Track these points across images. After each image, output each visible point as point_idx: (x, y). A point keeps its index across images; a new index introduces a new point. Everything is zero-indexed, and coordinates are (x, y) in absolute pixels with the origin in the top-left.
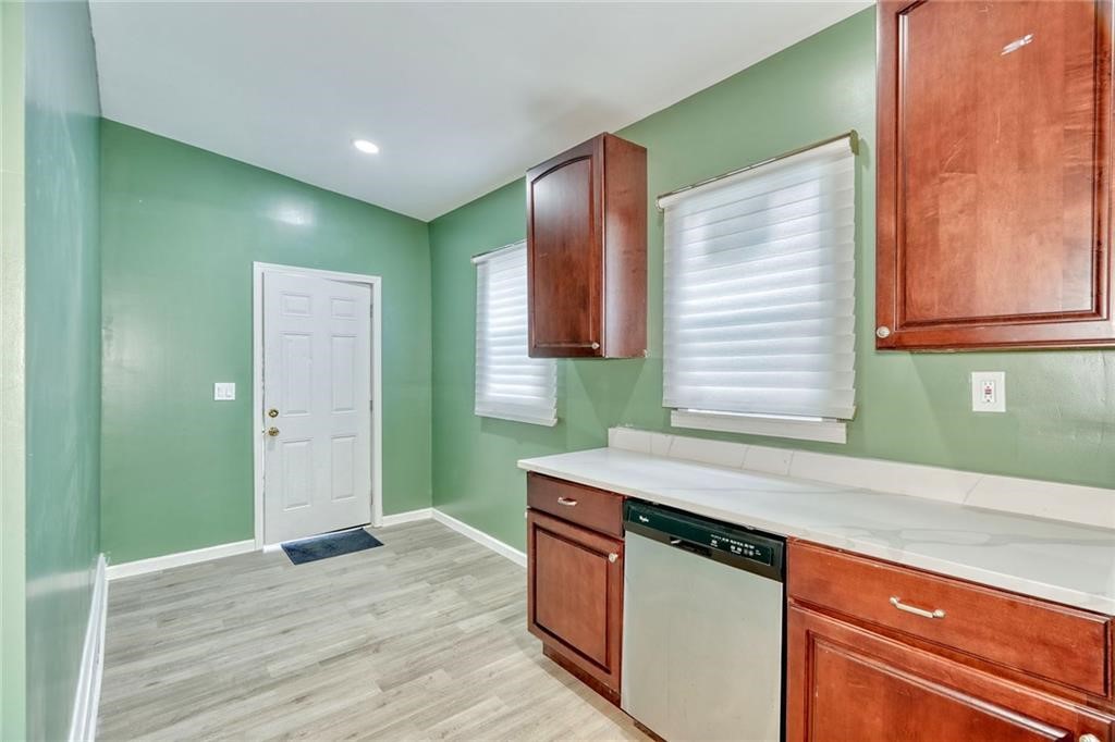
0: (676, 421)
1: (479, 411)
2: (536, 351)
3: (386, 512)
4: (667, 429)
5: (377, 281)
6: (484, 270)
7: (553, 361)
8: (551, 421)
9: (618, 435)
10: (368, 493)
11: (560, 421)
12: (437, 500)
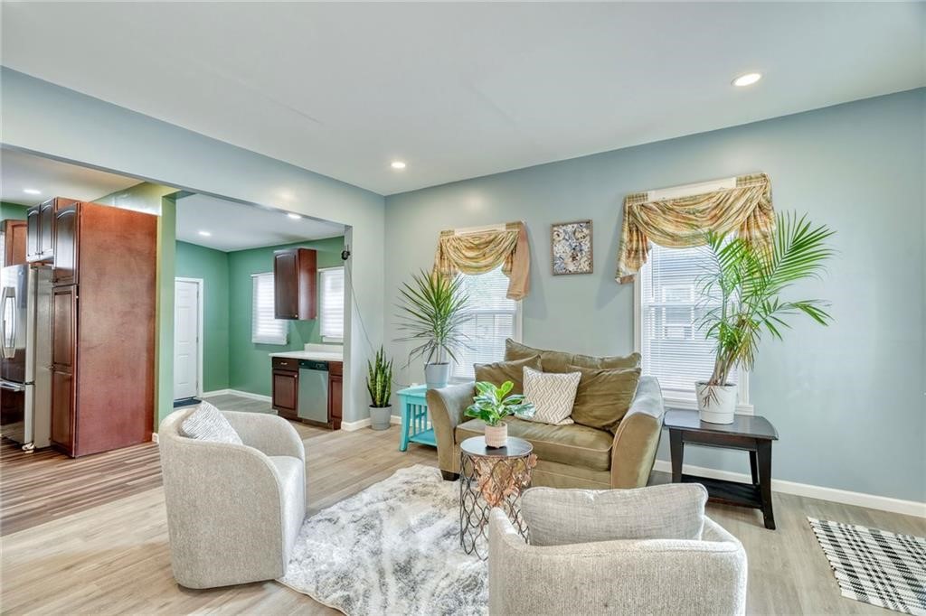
0: (324, 340)
1: (254, 340)
2: (277, 316)
3: (205, 391)
4: (322, 343)
5: (201, 281)
6: (257, 281)
7: (286, 321)
8: (285, 343)
9: (307, 346)
10: (195, 382)
11: (288, 343)
12: (231, 386)
